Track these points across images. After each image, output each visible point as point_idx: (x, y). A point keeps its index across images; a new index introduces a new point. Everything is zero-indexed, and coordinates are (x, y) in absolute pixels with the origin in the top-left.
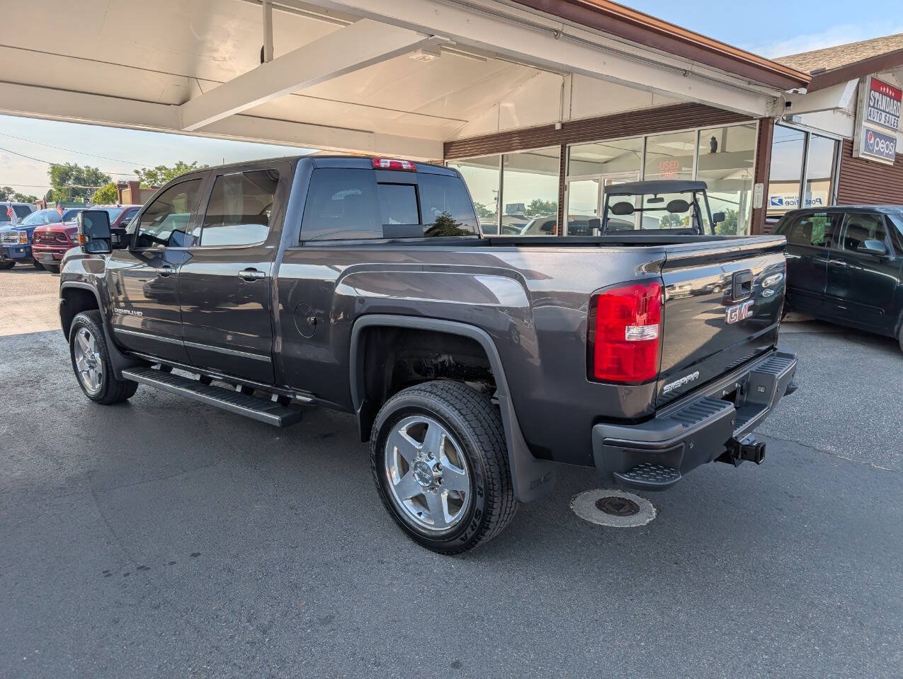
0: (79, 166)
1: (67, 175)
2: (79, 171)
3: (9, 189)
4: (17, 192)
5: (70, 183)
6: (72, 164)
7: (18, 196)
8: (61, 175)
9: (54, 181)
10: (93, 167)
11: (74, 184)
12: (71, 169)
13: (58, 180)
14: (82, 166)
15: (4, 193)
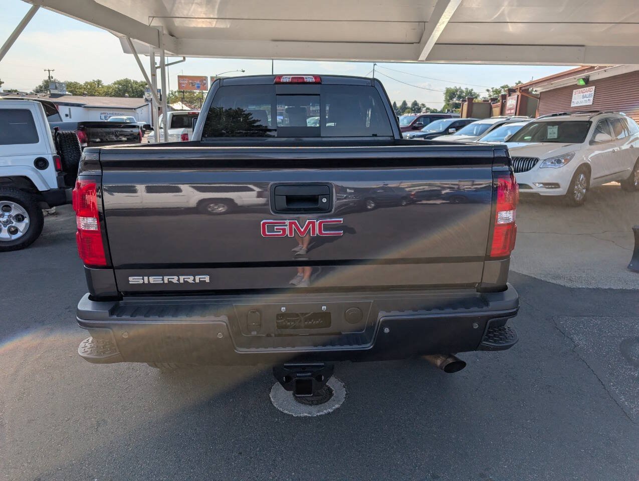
0: (462, 88)
1: (454, 94)
2: (462, 92)
3: (423, 105)
4: (427, 107)
5: (455, 100)
6: (458, 88)
7: (428, 109)
8: (451, 94)
9: (446, 98)
10: (470, 88)
11: (457, 100)
12: (457, 91)
13: (448, 98)
14: (463, 89)
15: (421, 107)
